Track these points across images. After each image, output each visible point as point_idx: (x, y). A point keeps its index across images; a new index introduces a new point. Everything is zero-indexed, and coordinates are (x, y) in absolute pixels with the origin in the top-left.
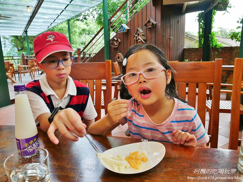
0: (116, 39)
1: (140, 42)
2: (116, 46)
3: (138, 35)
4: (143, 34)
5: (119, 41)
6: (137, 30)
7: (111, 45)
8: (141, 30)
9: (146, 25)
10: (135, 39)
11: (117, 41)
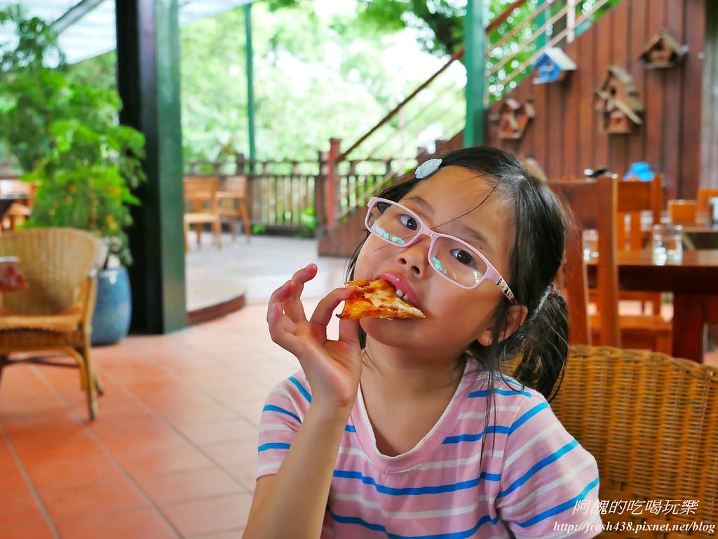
0: (513, 104)
1: (618, 120)
2: (515, 131)
3: (613, 92)
4: (632, 89)
5: (530, 111)
6: (611, 74)
7: (493, 129)
8: (624, 78)
9: (646, 58)
10: (599, 106)
11: (519, 112)
